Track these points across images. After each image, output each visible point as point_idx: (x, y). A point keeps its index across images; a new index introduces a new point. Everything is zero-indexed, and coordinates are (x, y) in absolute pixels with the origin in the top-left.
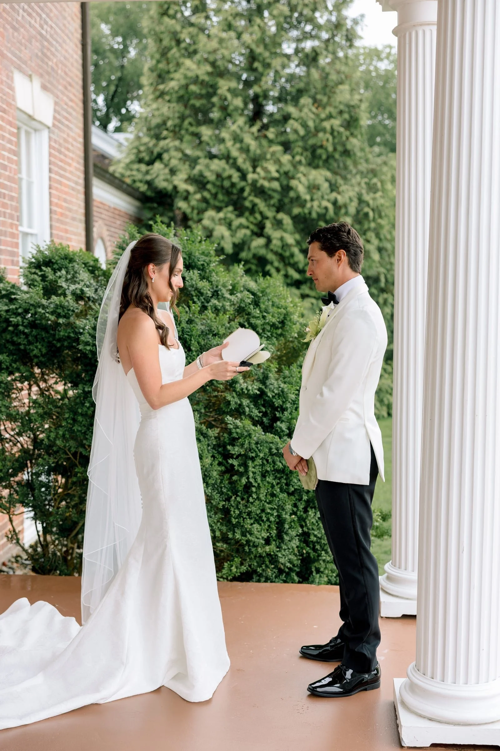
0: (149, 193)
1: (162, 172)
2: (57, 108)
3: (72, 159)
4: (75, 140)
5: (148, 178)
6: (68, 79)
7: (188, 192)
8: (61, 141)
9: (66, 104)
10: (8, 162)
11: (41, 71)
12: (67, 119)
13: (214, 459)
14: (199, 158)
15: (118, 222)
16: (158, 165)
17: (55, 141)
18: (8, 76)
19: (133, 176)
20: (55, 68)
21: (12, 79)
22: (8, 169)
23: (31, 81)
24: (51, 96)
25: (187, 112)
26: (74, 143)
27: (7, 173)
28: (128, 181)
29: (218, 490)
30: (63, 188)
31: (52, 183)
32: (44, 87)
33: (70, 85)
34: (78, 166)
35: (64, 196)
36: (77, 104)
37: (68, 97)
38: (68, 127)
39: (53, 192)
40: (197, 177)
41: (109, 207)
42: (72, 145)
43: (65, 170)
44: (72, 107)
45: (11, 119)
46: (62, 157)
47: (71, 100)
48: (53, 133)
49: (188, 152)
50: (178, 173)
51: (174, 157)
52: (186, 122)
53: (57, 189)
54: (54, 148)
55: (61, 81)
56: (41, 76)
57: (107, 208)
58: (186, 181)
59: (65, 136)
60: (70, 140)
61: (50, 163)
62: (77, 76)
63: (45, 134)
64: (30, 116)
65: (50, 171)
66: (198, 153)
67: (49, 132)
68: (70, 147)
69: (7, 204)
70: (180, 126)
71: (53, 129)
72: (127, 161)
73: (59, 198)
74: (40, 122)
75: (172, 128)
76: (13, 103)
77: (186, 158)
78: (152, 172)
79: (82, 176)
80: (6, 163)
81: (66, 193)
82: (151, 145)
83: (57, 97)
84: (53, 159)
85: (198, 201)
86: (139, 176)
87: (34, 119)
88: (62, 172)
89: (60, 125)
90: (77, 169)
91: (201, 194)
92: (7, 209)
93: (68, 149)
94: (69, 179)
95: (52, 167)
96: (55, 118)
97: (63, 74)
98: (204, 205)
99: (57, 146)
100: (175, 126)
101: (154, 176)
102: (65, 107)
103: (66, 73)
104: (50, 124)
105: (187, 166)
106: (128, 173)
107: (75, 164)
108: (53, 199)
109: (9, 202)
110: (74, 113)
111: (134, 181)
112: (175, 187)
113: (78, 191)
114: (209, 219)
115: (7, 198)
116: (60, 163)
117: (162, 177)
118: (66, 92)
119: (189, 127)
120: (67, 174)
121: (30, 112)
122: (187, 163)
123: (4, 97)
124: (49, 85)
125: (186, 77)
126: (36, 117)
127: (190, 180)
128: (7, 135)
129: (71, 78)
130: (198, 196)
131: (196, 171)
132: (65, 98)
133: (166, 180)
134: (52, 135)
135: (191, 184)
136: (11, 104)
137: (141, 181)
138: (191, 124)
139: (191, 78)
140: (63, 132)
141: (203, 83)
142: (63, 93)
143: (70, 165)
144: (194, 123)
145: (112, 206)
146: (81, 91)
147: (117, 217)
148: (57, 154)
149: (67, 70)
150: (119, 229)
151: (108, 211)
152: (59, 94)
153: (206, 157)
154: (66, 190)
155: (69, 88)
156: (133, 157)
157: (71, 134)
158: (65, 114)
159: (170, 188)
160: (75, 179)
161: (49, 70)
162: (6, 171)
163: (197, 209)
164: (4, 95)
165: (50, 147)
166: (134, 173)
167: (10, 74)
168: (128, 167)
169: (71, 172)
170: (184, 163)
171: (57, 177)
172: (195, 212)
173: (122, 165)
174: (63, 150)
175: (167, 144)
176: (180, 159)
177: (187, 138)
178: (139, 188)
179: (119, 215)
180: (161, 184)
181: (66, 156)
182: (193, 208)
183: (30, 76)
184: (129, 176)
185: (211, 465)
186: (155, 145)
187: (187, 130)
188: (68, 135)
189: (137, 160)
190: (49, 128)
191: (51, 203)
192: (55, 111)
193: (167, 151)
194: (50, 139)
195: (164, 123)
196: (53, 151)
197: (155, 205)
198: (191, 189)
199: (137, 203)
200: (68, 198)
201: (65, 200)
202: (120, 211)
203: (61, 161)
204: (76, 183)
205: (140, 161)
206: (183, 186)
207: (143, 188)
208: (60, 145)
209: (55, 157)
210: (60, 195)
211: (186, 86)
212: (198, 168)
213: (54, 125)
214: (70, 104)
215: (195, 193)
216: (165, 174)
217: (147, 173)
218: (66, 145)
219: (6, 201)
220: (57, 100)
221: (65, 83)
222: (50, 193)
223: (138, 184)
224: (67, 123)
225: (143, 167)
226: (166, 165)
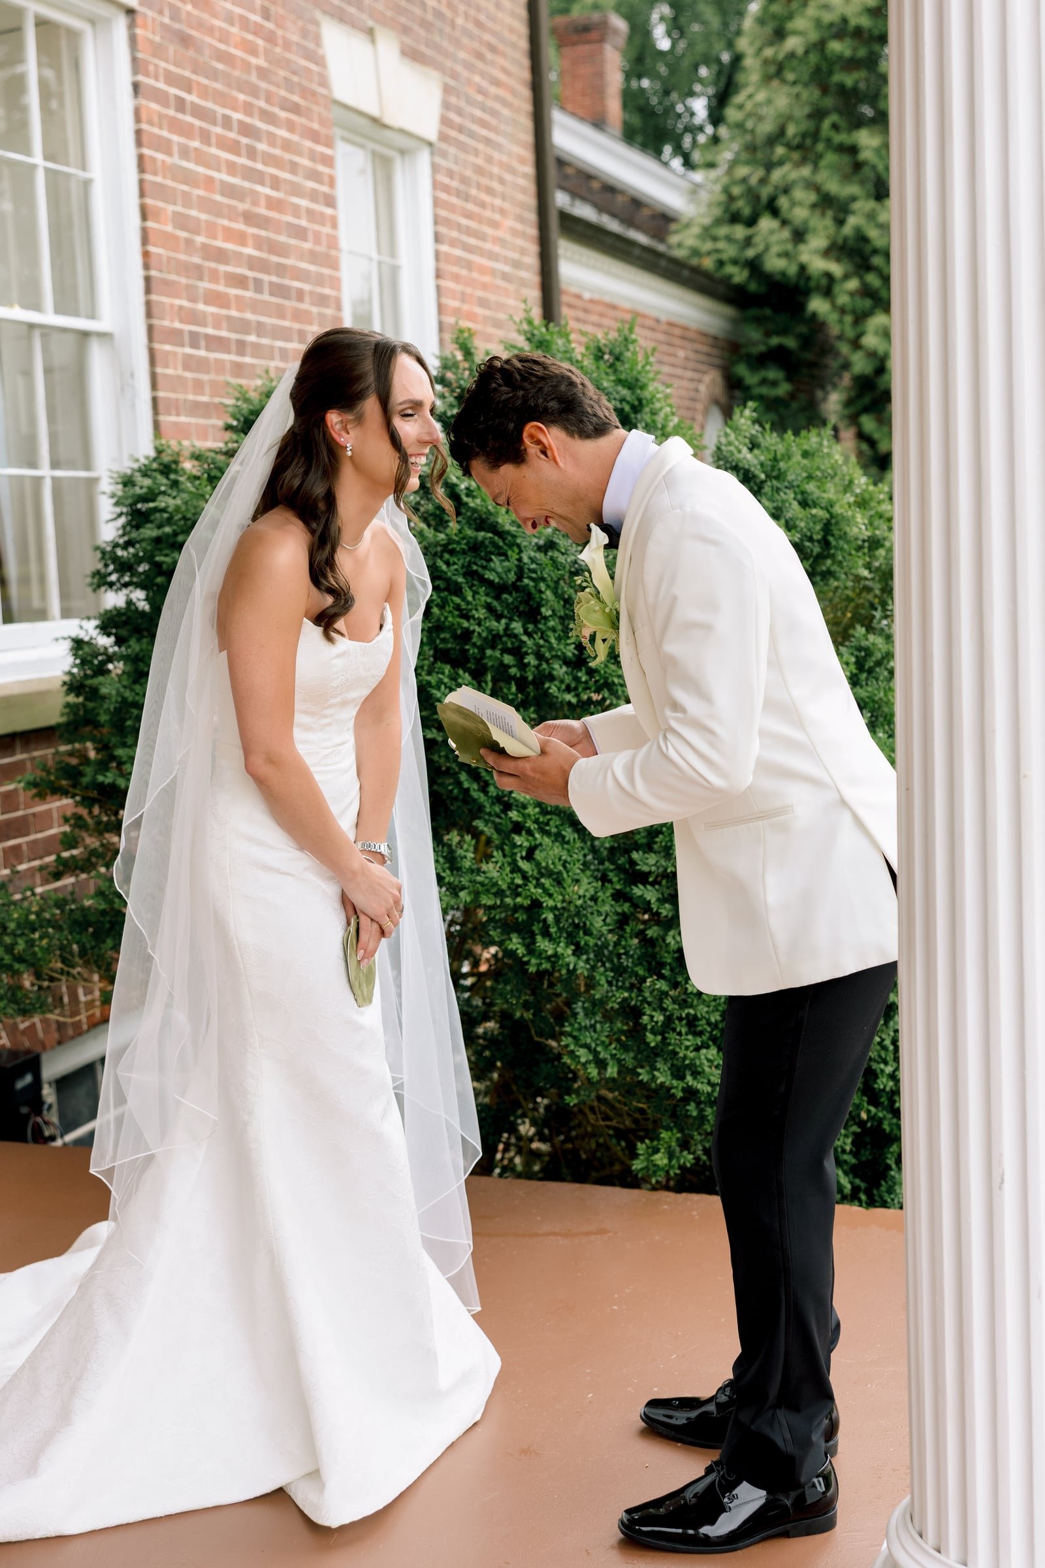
0: (753, 287)
1: (774, 238)
2: (453, 100)
3: (502, 212)
4: (512, 171)
5: (750, 253)
6: (487, 37)
7: (829, 276)
8: (468, 173)
9: (480, 91)
10: (309, 221)
11: (403, 20)
12: (484, 124)
13: (603, 885)
14: (854, 199)
15: (681, 354)
16: (766, 223)
17: (450, 174)
18: (304, 34)
19: (717, 251)
20: (449, 14)
21: (318, 40)
22: (310, 236)
23: (373, 41)
24: (436, 74)
25: (829, 102)
26: (508, 177)
27: (307, 246)
28: (708, 263)
29: (611, 961)
30: (475, 275)
31: (443, 265)
32: (412, 54)
33: (493, 49)
34: (519, 226)
35: (479, 293)
36: (514, 92)
37: (483, 74)
38: (488, 142)
39: (447, 284)
40: (851, 243)
41: (658, 321)
42: (502, 181)
43: (482, 237)
44: (497, 98)
45: (315, 126)
46: (471, 207)
47: (496, 83)
48: (444, 155)
49: (834, 186)
50: (809, 237)
51: (800, 204)
52: (826, 124)
53: (456, 278)
54: (446, 189)
55: (466, 41)
56: (405, 30)
57: (648, 323)
58: (826, 253)
59: (480, 161)
60: (496, 170)
61: (437, 221)
62: (512, 30)
63: (424, 160)
64: (375, 121)
65: (438, 238)
66: (853, 189)
67: (432, 154)
68: (495, 185)
69: (307, 312)
70: (815, 135)
71: (443, 146)
72: (707, 221)
73: (463, 298)
74: (402, 131)
75: (797, 141)
76: (321, 90)
77: (826, 202)
78: (757, 240)
79: (533, 248)
80: (303, 223)
81: (485, 287)
82: (754, 181)
83: (454, 76)
84: (443, 213)
85: (852, 294)
86: (730, 251)
87: (386, 126)
88: (472, 241)
89: (463, 138)
90: (514, 232)
91: (861, 278)
92: (311, 324)
93: (490, 191)
94: (492, 256)
95: (443, 230)
96: (445, 121)
97: (470, 26)
98: (868, 303)
99: (455, 184)
100: (804, 136)
101: (761, 248)
102: (480, 98)
103: (479, 24)
104: (432, 136)
105: (828, 221)
106: (708, 246)
107: (509, 223)
108: (444, 300)
109: (314, 310)
110: (505, 112)
111: (721, 263)
112: (803, 268)
113: (523, 283)
114: (876, 333)
115: (307, 298)
116: (464, 222)
117: (775, 249)
118: (479, 64)
119: (833, 134)
120: (488, 246)
121: (374, 111)
122: (830, 213)
123: (295, 79)
124: (429, 52)
125: (818, 23)
126: (387, 120)
127: (837, 249)
128: (305, 162)
129: (494, 33)
130: (853, 284)
131: (847, 230)
132: (477, 79)
133: (785, 255)
134: (438, 160)
135: (838, 260)
136: (314, 94)
137: (735, 262)
138: (835, 127)
139: (831, 25)
140: (476, 153)
141: (858, 32)
142: (468, 66)
143: (495, 225)
144: (842, 123)
145: (663, 318)
146: (526, 62)
147: (677, 341)
148: (454, 200)
149: (482, 18)
150: (685, 368)
151: (653, 329)
152: (459, 69)
153: (868, 197)
154: (486, 279)
155: (489, 56)
156: (718, 212)
157: (497, 155)
158: (478, 113)
159: (793, 270)
160: (515, 256)
161: (430, 17)
162: (305, 239)
163: (853, 312)
164: (294, 73)
165: (436, 185)
166: (721, 245)
167: (311, 27)
168: (707, 233)
169: (501, 242)
170: (823, 215)
171: (457, 252)
172: (848, 319)
173: (696, 230)
174: (474, 192)
175: (784, 176)
176: (814, 206)
177: (831, 158)
178: (730, 277)
179: (683, 338)
180: (774, 264)
181: (483, 205)
182: (843, 311)
183: (370, 32)
184: (709, 253)
185: (594, 899)
186: (763, 181)
187: (829, 141)
188: (489, 159)
189: (727, 216)
190: (430, 144)
191: (441, 308)
192: (446, 105)
193: (786, 191)
194: (435, 168)
195: (781, 132)
196: (443, 196)
197: (768, 312)
198: (836, 269)
199: (729, 311)
200: (492, 297)
201: (483, 303)
202: (685, 328)
203: (469, 215)
204: (516, 264)
205: (734, 218)
206: (819, 265)
207: (739, 275)
208: (464, 180)
209: (452, 208)
210: (469, 290)
211: (821, 45)
212: (852, 221)
213: (443, 137)
214: (493, 90)
215: (846, 277)
216: (778, 242)
217: (748, 242)
218: (484, 181)
219: (305, 306)
220: (452, 82)
221: (476, 45)
222: (438, 288)
223: (730, 269)
224: (484, 132)
225: (740, 231)
226: (784, 223)
